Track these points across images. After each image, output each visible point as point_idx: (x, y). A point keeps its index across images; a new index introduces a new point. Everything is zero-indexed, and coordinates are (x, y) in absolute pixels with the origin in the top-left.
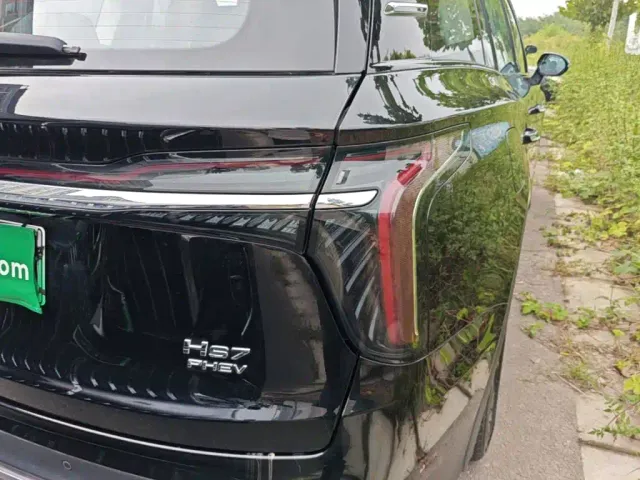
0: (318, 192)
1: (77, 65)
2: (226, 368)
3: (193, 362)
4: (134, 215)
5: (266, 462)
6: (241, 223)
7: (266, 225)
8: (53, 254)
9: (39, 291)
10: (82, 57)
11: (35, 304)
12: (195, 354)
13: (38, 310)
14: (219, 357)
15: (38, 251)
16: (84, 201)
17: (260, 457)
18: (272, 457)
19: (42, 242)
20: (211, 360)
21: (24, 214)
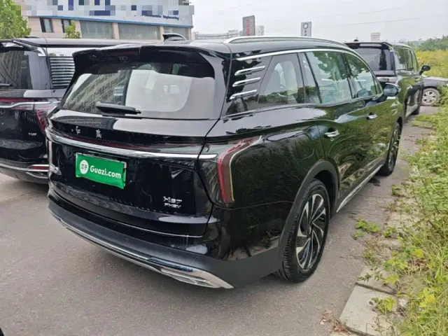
0: (200, 154)
1: (138, 115)
2: (175, 206)
3: (166, 204)
4: (153, 159)
5: (186, 238)
6: (180, 162)
7: (186, 163)
8: (129, 171)
9: (123, 182)
10: (140, 113)
11: (122, 186)
12: (167, 202)
13: (123, 188)
14: (174, 202)
15: (124, 169)
16: (138, 155)
17: (184, 236)
18: (188, 236)
19: (125, 167)
20: (171, 204)
21: (121, 158)
